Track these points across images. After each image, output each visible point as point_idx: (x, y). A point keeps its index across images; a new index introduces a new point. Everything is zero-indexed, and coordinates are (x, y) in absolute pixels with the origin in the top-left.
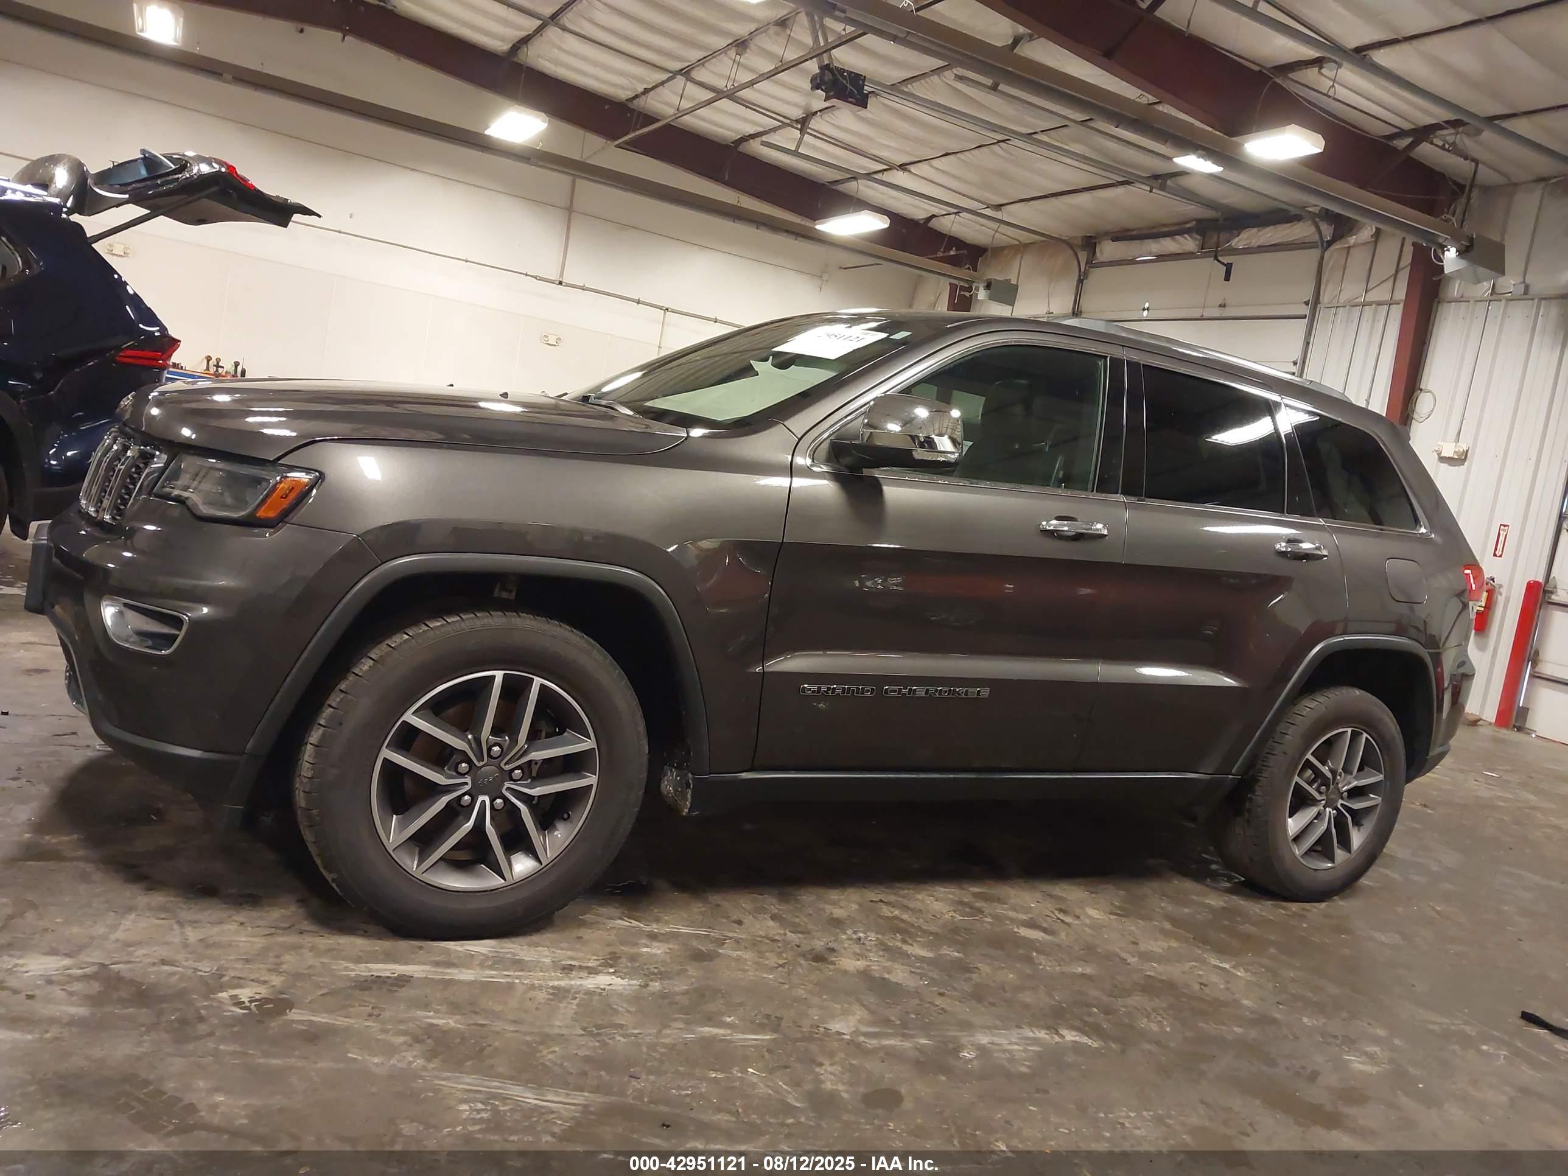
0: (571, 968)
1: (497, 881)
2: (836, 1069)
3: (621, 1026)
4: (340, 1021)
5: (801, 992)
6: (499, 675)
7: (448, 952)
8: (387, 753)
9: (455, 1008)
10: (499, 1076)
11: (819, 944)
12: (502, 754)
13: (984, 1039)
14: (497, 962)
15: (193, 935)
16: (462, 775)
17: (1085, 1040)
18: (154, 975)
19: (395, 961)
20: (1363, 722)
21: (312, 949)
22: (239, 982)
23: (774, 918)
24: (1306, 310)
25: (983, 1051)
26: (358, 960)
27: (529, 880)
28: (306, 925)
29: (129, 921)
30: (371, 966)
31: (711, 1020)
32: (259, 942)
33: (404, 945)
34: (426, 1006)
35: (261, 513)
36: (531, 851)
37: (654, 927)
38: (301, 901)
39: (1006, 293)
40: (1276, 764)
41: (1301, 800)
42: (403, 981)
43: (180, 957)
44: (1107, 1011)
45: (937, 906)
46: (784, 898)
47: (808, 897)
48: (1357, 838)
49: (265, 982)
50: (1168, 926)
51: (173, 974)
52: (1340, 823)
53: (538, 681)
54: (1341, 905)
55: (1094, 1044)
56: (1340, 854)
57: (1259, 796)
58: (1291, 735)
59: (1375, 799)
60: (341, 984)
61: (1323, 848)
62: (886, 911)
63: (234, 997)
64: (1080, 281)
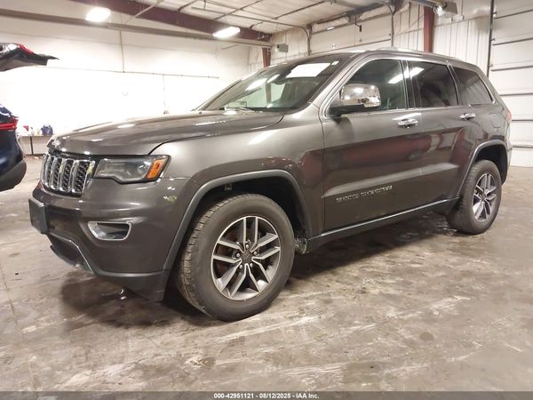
0: (291, 318)
1: (256, 294)
2: (402, 330)
3: (326, 335)
4: (235, 361)
5: (368, 306)
6: (244, 218)
7: (247, 323)
8: (214, 257)
9: (268, 344)
10: (303, 366)
11: (359, 287)
12: (250, 247)
13: (436, 306)
14: (267, 322)
15: (158, 342)
16: (238, 258)
17: (464, 298)
18: (157, 361)
19: (234, 332)
20: (490, 171)
21: (202, 335)
22: (188, 356)
23: (337, 281)
24: (390, 37)
25: (440, 310)
26: (221, 335)
27: (266, 289)
28: (192, 327)
29: (130, 342)
30: (229, 336)
31: (351, 324)
32: (182, 339)
33: (232, 325)
34: (258, 346)
35: (149, 177)
36: (265, 279)
37: (304, 295)
38: (182, 318)
39: (284, 48)
40: (468, 191)
41: (476, 201)
42: (242, 339)
43: (160, 351)
44: (461, 286)
45: (382, 264)
46: (335, 274)
47: (341, 270)
48: (491, 209)
49: (197, 353)
50: (450, 252)
51: (163, 359)
52: (486, 205)
53: (257, 218)
54: (489, 231)
55: (468, 299)
56: (487, 216)
57: (465, 203)
58: (472, 180)
59: (494, 196)
60: (223, 347)
61: (483, 216)
62: (367, 270)
63: (191, 362)
64: (309, 40)
